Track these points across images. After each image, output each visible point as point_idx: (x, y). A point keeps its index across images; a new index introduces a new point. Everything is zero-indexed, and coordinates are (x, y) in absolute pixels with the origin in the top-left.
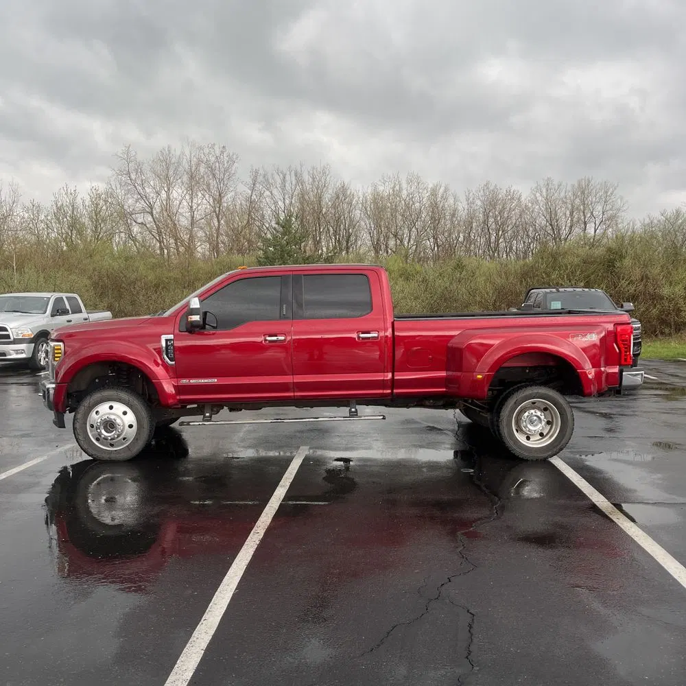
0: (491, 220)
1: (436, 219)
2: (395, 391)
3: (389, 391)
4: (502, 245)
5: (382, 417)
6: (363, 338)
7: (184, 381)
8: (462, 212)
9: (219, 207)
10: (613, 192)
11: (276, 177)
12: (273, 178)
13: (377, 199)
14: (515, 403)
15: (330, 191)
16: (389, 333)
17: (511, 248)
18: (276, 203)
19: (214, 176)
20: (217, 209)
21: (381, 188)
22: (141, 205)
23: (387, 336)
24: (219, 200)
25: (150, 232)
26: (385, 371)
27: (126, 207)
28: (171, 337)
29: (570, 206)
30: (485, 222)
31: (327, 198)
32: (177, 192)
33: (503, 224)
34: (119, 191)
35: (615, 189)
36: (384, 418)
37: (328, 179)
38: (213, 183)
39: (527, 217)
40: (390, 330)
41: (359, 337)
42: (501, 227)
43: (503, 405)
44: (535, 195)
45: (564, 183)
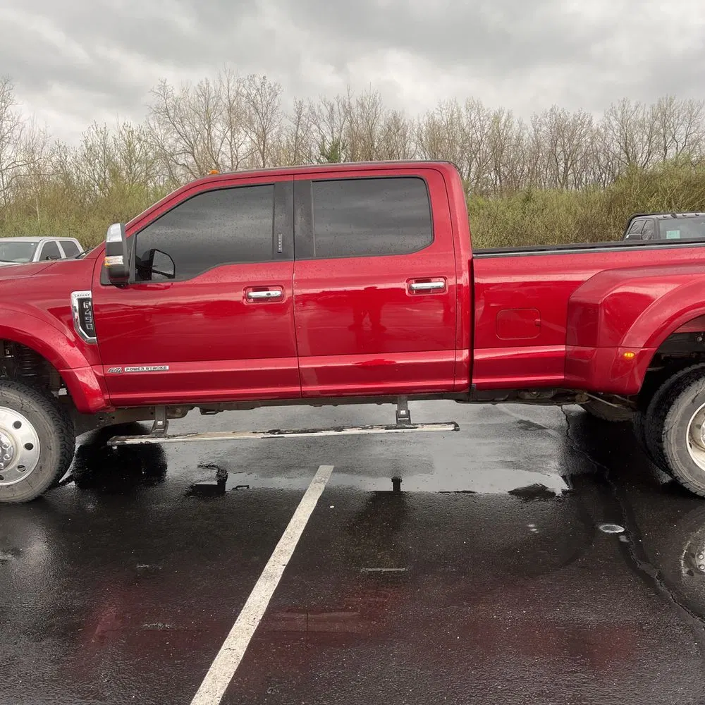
0: (559, 149)
1: (498, 150)
2: (474, 381)
3: (465, 382)
4: (571, 177)
5: (451, 427)
6: (419, 291)
7: (115, 370)
8: (527, 141)
9: (264, 146)
10: (698, 111)
11: (323, 107)
12: (320, 110)
13: (434, 129)
14: (693, 401)
15: (382, 123)
16: (464, 280)
17: (580, 180)
18: (323, 137)
19: (256, 110)
20: (262, 147)
21: (437, 117)
22: (181, 145)
23: (460, 286)
24: (263, 136)
25: (192, 173)
26: (457, 347)
27: (166, 148)
28: (88, 294)
29: (648, 131)
30: (553, 152)
31: (379, 129)
32: (219, 129)
33: (572, 152)
34: (158, 131)
35: (701, 108)
36: (457, 428)
37: (379, 109)
38: (256, 118)
39: (598, 145)
40: (466, 276)
41: (411, 289)
42: (570, 157)
43: (670, 404)
44: (609, 119)
45: (642, 104)
